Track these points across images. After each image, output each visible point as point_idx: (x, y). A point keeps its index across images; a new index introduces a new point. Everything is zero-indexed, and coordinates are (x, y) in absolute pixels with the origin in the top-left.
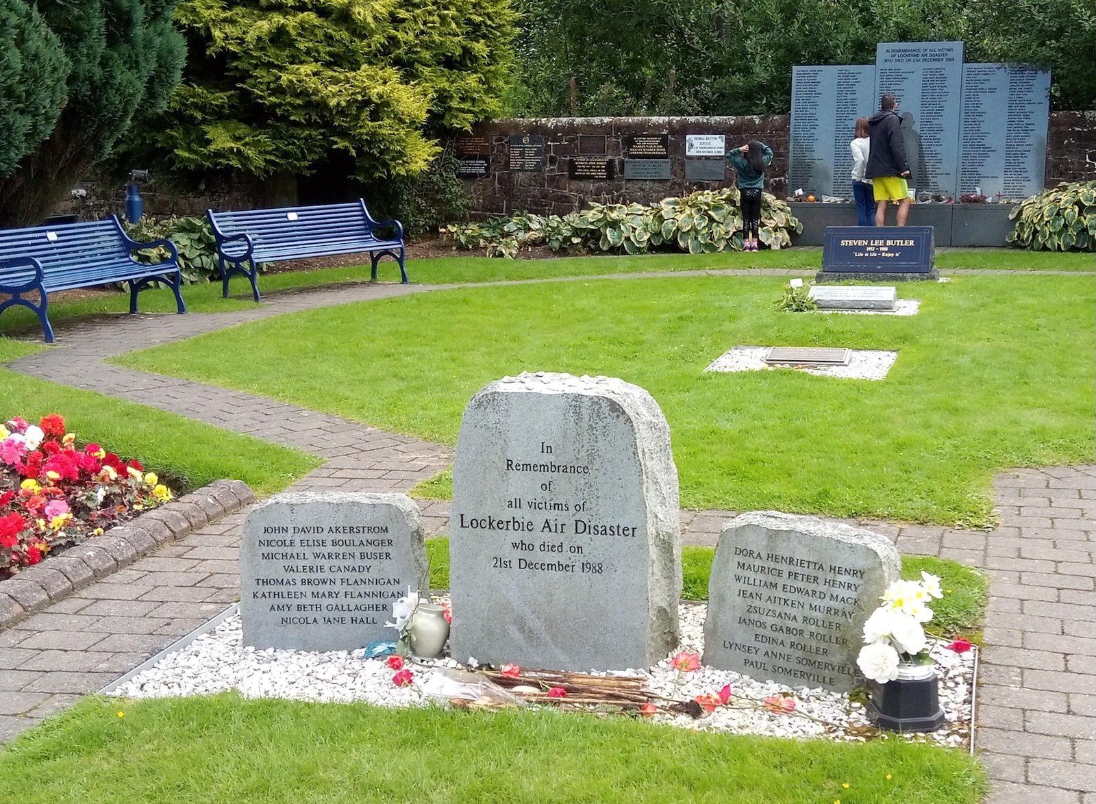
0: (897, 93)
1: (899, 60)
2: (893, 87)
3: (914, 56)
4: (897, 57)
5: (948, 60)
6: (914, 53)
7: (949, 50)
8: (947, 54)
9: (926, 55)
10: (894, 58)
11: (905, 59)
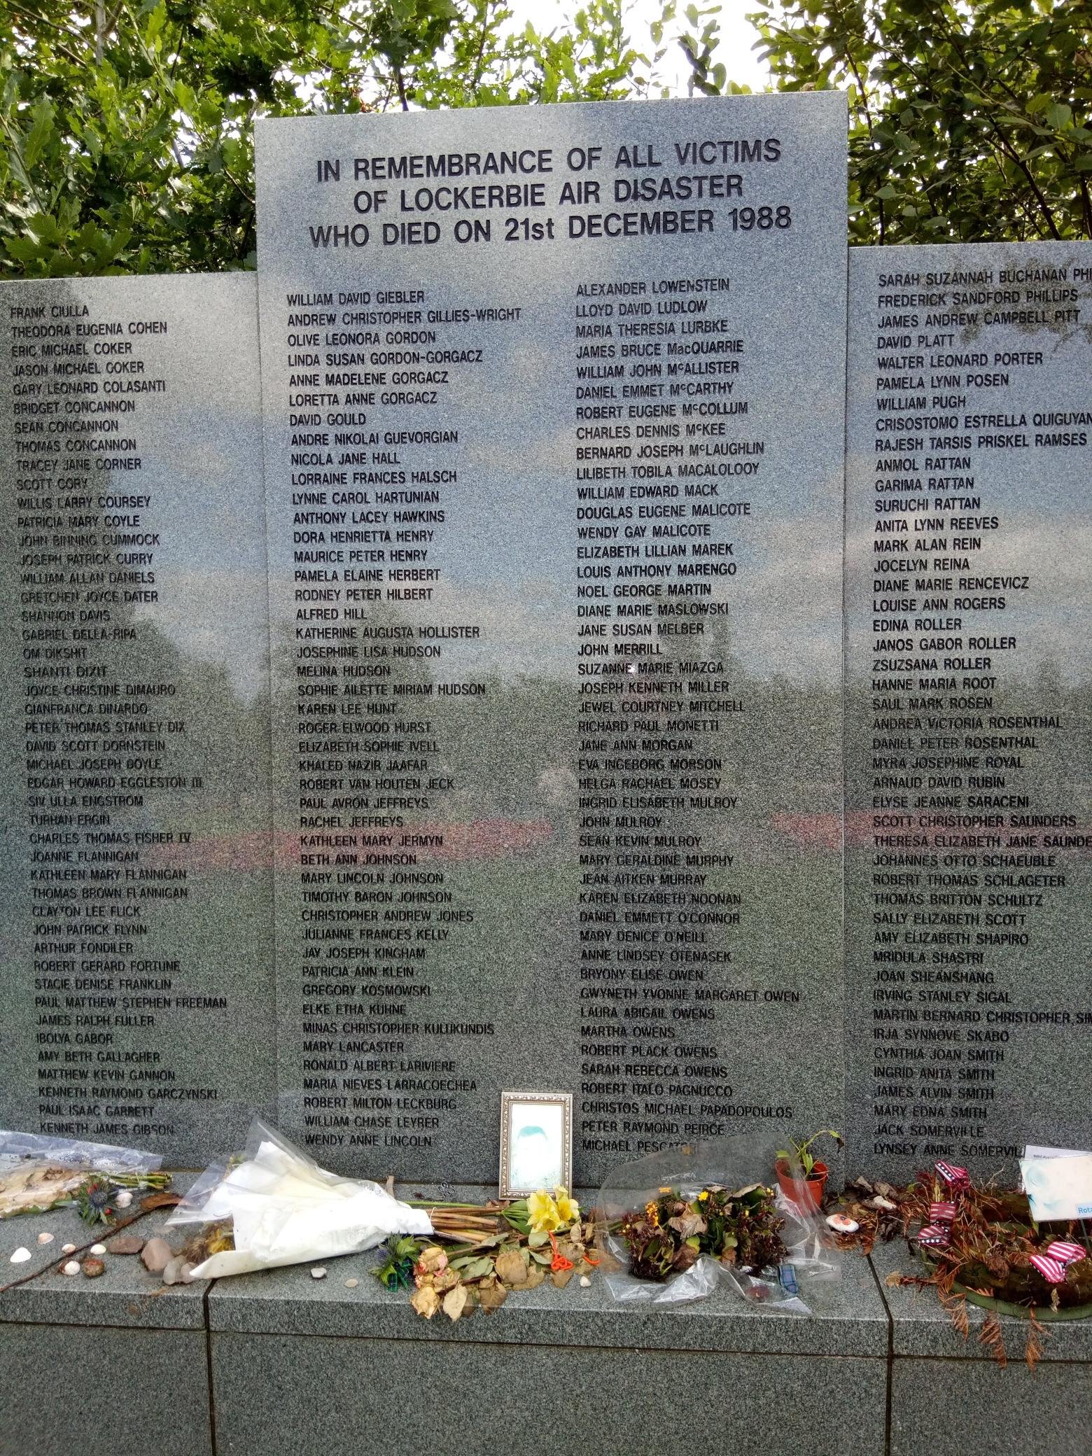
0: (413, 458)
1: (407, 234)
2: (380, 419)
3: (512, 197)
4: (390, 211)
5: (747, 220)
6: (507, 178)
7: (748, 151)
8: (735, 184)
9: (590, 191)
10: (373, 221)
11: (445, 221)
